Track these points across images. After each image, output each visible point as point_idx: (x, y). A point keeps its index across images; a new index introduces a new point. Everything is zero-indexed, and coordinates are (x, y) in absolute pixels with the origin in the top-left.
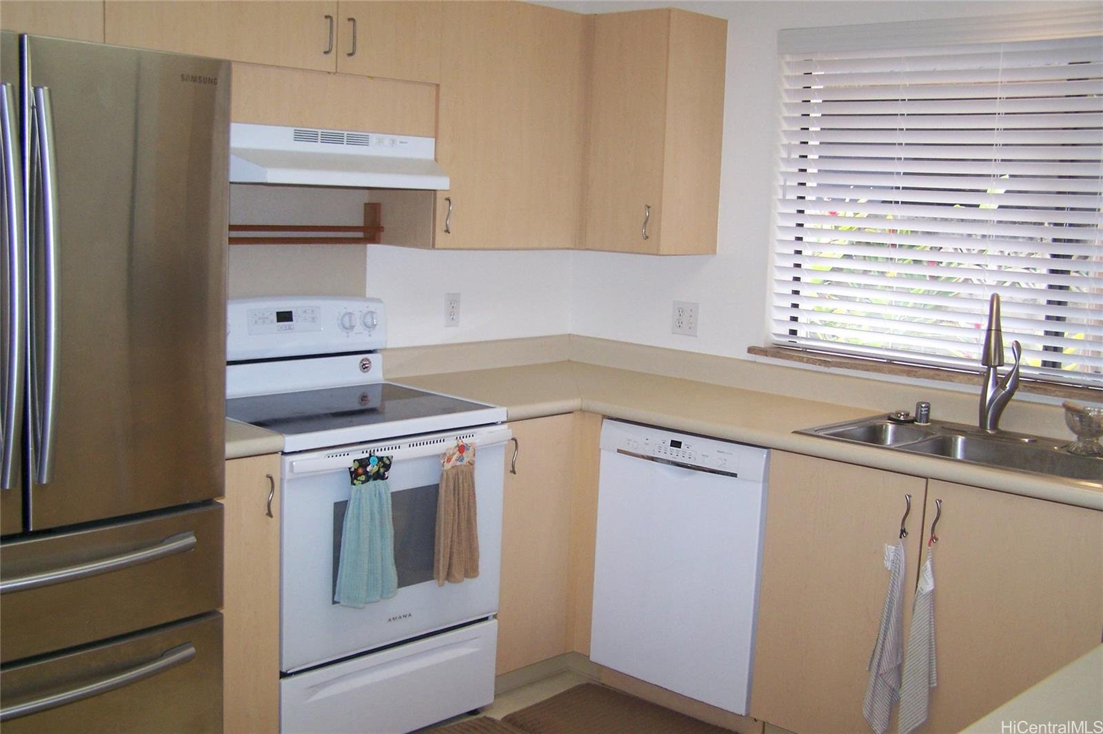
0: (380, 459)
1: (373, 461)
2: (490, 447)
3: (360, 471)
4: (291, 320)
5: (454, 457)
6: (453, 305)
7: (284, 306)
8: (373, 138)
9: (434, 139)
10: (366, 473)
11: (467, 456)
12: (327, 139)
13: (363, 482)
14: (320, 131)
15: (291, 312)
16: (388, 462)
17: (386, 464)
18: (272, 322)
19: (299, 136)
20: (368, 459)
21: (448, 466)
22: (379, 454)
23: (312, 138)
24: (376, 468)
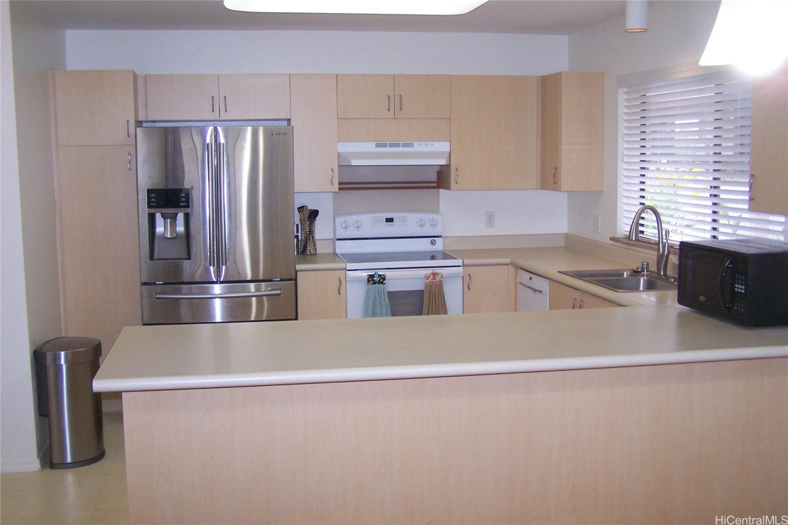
0: (380, 275)
1: (376, 276)
2: (453, 276)
3: (370, 279)
4: (393, 222)
5: (430, 278)
6: (490, 219)
7: (389, 216)
8: (416, 144)
9: (449, 143)
10: (373, 280)
11: (438, 278)
12: (392, 145)
13: (372, 284)
14: (388, 143)
15: (393, 218)
16: (383, 277)
17: (383, 278)
18: (383, 222)
19: (377, 145)
20: (374, 275)
21: (428, 281)
22: (379, 273)
23: (385, 145)
24: (378, 279)
